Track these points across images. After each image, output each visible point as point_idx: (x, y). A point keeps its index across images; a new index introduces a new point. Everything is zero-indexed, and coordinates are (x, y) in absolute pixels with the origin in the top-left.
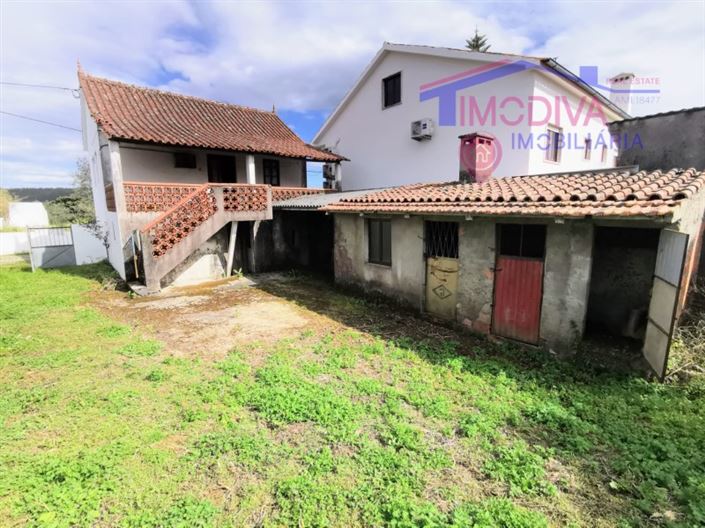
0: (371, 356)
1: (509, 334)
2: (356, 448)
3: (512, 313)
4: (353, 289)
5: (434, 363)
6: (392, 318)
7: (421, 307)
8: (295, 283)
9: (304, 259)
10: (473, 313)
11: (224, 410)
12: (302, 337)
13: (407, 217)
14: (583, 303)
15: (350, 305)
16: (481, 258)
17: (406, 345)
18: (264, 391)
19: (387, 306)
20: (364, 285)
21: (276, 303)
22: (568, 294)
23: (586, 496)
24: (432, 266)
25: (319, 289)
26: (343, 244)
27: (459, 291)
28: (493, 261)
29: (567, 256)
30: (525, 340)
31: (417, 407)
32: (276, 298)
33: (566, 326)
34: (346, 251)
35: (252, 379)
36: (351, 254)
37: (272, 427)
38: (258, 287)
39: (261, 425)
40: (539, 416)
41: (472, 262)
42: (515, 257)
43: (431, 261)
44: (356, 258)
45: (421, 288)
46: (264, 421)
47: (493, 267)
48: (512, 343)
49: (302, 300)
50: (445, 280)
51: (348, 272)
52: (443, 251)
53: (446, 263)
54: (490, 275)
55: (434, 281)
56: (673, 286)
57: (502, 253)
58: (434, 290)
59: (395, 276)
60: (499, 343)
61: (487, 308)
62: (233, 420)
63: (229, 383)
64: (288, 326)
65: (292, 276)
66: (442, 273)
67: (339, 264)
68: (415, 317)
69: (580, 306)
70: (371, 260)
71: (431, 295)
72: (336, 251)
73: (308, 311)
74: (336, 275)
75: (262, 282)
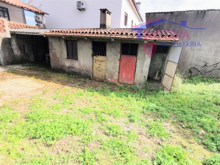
0: (80, 97)
1: (124, 82)
2: (99, 142)
3: (126, 75)
4: (60, 70)
5: (105, 96)
6: (80, 81)
7: (91, 75)
8: (30, 69)
9: (32, 58)
10: (112, 76)
11: (9, 146)
12: (44, 93)
13: (86, 39)
14: (148, 70)
15: (61, 77)
16: (115, 56)
17: (92, 90)
18: (35, 126)
19: (77, 76)
20: (66, 68)
21: (23, 78)
22: (144, 68)
23: (180, 132)
24: (95, 60)
25: (43, 71)
26: (54, 51)
27: (106, 68)
28: (119, 57)
29: (144, 55)
30: (130, 83)
31: (110, 115)
32: (21, 76)
33: (143, 78)
34: (56, 54)
35: (24, 120)
36: (58, 55)
37: (49, 146)
38: (8, 72)
39: (40, 147)
40: (150, 108)
41: (111, 57)
42: (127, 55)
43: (95, 57)
44: (61, 57)
45: (91, 68)
46: (41, 143)
47: (119, 59)
48: (126, 85)
49: (37, 76)
50: (100, 65)
51: (58, 63)
52: (100, 54)
53: (101, 58)
54: (118, 62)
55: (96, 65)
56: (176, 63)
57: (122, 54)
58: (96, 69)
59: (80, 64)
60: (121, 85)
61: (117, 74)
62: (19, 151)
63: (7, 127)
64: (34, 89)
65: (27, 66)
66: (100, 62)
67: (53, 59)
68: (89, 79)
69: (147, 71)
70: (68, 57)
71: (95, 70)
72: (51, 54)
73: (42, 81)
74: (52, 65)
75: (10, 69)
